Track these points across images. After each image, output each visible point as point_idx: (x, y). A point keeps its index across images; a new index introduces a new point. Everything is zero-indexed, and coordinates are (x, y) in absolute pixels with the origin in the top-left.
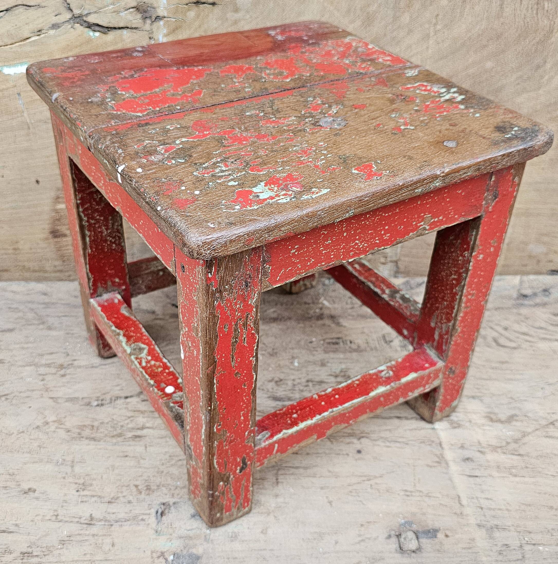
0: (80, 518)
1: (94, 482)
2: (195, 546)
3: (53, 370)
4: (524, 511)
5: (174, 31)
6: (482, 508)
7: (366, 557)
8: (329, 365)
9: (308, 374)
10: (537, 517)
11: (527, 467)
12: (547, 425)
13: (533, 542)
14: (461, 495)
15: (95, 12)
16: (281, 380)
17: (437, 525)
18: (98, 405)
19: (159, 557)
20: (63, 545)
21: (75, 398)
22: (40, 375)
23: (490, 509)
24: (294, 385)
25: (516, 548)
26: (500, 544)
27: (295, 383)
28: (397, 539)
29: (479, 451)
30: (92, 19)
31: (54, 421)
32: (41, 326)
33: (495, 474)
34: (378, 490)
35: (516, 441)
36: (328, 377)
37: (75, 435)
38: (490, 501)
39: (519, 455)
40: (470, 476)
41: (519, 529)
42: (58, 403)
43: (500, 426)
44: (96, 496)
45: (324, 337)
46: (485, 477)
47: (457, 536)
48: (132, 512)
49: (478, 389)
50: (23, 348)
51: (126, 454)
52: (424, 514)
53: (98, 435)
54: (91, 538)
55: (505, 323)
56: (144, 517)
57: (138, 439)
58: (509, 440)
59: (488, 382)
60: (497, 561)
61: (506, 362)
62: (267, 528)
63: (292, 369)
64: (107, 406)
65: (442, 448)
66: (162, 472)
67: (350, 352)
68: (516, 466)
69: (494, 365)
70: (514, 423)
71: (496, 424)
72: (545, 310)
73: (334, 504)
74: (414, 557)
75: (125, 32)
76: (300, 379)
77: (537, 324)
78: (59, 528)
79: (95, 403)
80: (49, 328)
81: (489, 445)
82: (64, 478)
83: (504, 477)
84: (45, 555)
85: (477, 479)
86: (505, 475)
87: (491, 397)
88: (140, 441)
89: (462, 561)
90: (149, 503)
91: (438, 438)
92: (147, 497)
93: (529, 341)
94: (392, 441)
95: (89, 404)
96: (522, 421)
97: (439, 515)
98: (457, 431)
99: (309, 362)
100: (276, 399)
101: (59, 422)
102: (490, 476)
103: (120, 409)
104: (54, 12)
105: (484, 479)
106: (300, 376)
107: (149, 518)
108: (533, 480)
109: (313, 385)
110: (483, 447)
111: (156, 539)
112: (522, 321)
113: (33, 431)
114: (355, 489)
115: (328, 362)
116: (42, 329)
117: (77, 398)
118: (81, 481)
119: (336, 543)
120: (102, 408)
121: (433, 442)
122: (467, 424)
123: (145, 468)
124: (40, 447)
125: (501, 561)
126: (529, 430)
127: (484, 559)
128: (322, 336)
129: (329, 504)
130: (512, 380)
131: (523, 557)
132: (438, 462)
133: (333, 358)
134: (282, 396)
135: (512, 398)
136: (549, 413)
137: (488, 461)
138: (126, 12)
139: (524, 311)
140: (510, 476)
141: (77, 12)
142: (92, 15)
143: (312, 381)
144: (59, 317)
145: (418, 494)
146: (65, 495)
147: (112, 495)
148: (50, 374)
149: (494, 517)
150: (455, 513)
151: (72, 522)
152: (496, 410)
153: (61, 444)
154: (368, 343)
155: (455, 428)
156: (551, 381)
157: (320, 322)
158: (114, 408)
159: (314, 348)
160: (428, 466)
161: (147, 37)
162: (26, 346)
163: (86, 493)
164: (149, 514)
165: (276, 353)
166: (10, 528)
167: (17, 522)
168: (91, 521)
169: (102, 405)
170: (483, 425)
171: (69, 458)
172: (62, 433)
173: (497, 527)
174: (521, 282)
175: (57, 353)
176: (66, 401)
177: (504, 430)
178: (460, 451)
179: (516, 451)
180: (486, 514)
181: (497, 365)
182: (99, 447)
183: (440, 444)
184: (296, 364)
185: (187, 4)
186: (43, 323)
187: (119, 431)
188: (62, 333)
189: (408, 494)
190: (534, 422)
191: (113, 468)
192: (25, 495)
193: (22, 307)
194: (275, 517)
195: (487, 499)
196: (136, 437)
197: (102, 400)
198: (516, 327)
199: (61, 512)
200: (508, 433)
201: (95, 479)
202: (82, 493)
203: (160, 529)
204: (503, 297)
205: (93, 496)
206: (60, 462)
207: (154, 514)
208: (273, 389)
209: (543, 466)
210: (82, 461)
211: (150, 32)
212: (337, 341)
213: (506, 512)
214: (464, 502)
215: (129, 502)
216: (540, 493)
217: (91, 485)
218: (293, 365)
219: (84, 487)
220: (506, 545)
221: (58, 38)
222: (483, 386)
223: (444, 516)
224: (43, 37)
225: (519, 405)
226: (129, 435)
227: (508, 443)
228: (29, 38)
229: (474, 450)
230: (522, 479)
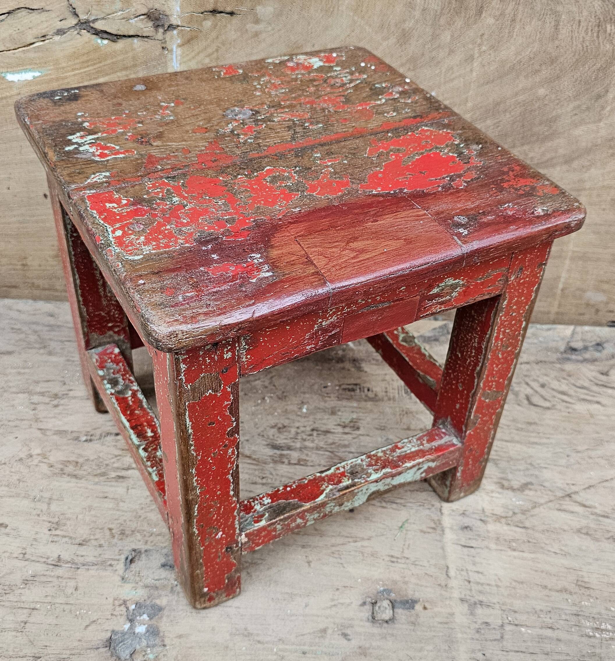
0: (48, 558)
1: (68, 523)
2: (160, 596)
3: (47, 400)
4: (515, 588)
5: (189, 41)
6: (469, 582)
7: (334, 624)
8: (340, 413)
9: (315, 423)
10: (527, 596)
11: (529, 542)
12: (563, 497)
13: (516, 623)
14: (450, 566)
15: (103, 18)
16: (285, 427)
17: (417, 595)
18: (86, 441)
19: (120, 605)
20: (26, 584)
21: (64, 431)
22: (32, 403)
23: (478, 583)
24: (297, 433)
25: (496, 627)
26: (480, 621)
27: (299, 431)
28: (371, 608)
29: (481, 520)
30: (99, 25)
31: (39, 455)
32: (42, 351)
33: (493, 546)
34: (362, 553)
35: (524, 512)
36: (335, 427)
37: (57, 471)
38: (480, 575)
39: (524, 527)
40: (465, 546)
41: (504, 608)
42: (45, 435)
43: (510, 493)
44: (68, 536)
45: (341, 383)
46: (482, 549)
47: (436, 609)
48: (102, 556)
50: (19, 373)
51: (106, 495)
52: (406, 583)
53: (81, 473)
54: (55, 580)
55: (543, 379)
56: (113, 563)
57: (121, 480)
58: (516, 511)
59: (509, 444)
60: (473, 639)
61: (535, 423)
63: (299, 416)
64: (95, 442)
65: (442, 514)
66: (140, 517)
67: (366, 401)
68: (518, 540)
69: (520, 426)
70: (527, 492)
71: (506, 492)
72: (592, 367)
73: (312, 565)
74: (385, 628)
75: (135, 40)
76: (305, 427)
77: (580, 383)
78: (25, 567)
79: (84, 438)
80: (50, 353)
81: (493, 514)
82: (39, 515)
83: (501, 550)
84: (5, 594)
85: (472, 550)
86: (503, 548)
87: (508, 461)
88: (122, 482)
89: (435, 636)
90: (120, 548)
92: (119, 542)
93: (566, 402)
94: (389, 502)
95: (77, 439)
96: (536, 491)
97: (421, 586)
99: (319, 409)
100: (275, 447)
101: (44, 456)
102: (487, 547)
103: (108, 446)
104: (58, 16)
105: (478, 550)
106: (306, 424)
107: (118, 564)
108: (533, 556)
109: (318, 434)
110: (487, 516)
111: (121, 586)
112: (564, 379)
113: (15, 464)
114: (339, 551)
115: (339, 410)
116: (43, 354)
117: (65, 432)
118: (56, 520)
119: (306, 606)
120: (90, 444)
121: (432, 506)
123: (123, 511)
124: (19, 480)
125: (477, 640)
126: (542, 501)
127: (460, 635)
128: (339, 381)
129: (307, 564)
130: (536, 443)
131: (502, 637)
132: (433, 528)
133: (345, 407)
134: (281, 445)
135: (531, 464)
136: (568, 484)
137: (488, 531)
138: (136, 19)
139: (569, 367)
140: (509, 550)
141: (83, 17)
142: (99, 22)
143: (317, 431)
144: (62, 342)
145: (403, 561)
146: (37, 533)
147: (85, 536)
148: (42, 403)
149: (480, 592)
150: (439, 585)
151: (38, 561)
152: (510, 476)
153: (42, 479)
154: (386, 392)
156: (579, 448)
157: (341, 365)
158: (103, 445)
159: (327, 394)
160: (422, 531)
161: (160, 47)
162: (22, 371)
163: (58, 532)
164: (118, 560)
165: (285, 396)
168: (58, 563)
169: (91, 440)
170: (492, 492)
171: (47, 495)
172: (44, 468)
173: (481, 603)
174: (573, 333)
175: (53, 381)
176: (54, 434)
177: (514, 499)
178: (460, 518)
179: (522, 523)
180: (473, 588)
181: (523, 426)
182: (79, 485)
184: (304, 410)
185: (202, 13)
186: (45, 347)
187: (103, 470)
188: (62, 360)
189: (393, 560)
190: (550, 493)
191: (90, 508)
193: (25, 328)
195: (478, 572)
196: (120, 477)
197: (91, 436)
198: (555, 384)
199: (28, 551)
200: (517, 503)
201: (69, 519)
202: (54, 532)
203: (127, 576)
204: (548, 349)
205: (65, 537)
206: (37, 498)
207: (123, 560)
208: (273, 435)
209: (547, 542)
210: (60, 499)
211: (163, 41)
212: (354, 387)
213: (495, 588)
214: (452, 573)
215: (101, 546)
216: (536, 571)
217: (65, 525)
218: (301, 412)
219: (58, 525)
220: (486, 623)
221: (64, 45)
222: (502, 448)
223: (426, 587)
224: (47, 43)
225: (537, 473)
226: (113, 474)
227: (514, 513)
228: (33, 43)
229: (476, 519)
230: (521, 554)
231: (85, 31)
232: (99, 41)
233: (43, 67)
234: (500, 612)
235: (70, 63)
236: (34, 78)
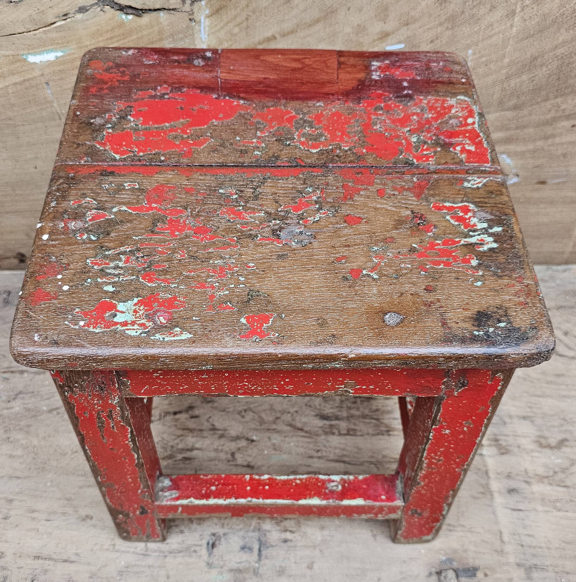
0: (136, 548)
4: (564, 549)
5: (217, 12)
6: (522, 546)
14: (504, 531)
17: (477, 563)
20: (122, 575)
23: (530, 547)
28: (437, 578)
29: (525, 481)
33: (540, 508)
35: (564, 470)
38: (532, 539)
39: (565, 486)
40: (514, 510)
41: (557, 570)
43: (548, 451)
46: (529, 511)
47: (495, 576)
48: (185, 542)
49: (530, 407)
52: (465, 551)
54: (147, 569)
55: (566, 326)
56: (197, 548)
57: (188, 462)
58: (557, 469)
59: (541, 399)
61: (563, 375)
62: (313, 563)
64: (157, 423)
65: (489, 477)
68: (561, 500)
69: (549, 378)
70: (564, 449)
71: (545, 450)
73: (378, 537)
75: (162, 13)
78: (117, 558)
81: (536, 475)
83: (547, 511)
85: (521, 513)
86: (549, 509)
87: (543, 418)
88: (190, 463)
90: (200, 533)
91: (485, 466)
92: (198, 527)
96: (572, 447)
97: (480, 553)
98: (505, 457)
100: (323, 417)
102: (535, 510)
105: (527, 513)
107: (201, 549)
110: (530, 477)
111: (208, 572)
121: (479, 469)
122: (516, 450)
129: (373, 537)
130: (565, 396)
132: (483, 493)
134: (329, 415)
135: (564, 419)
137: (533, 493)
140: (554, 510)
145: (460, 529)
149: (534, 556)
150: (496, 551)
151: (128, 552)
152: (547, 434)
155: (503, 454)
158: (164, 425)
160: (472, 497)
161: (187, 18)
164: (201, 546)
166: (72, 557)
167: (79, 551)
168: (146, 552)
170: (532, 451)
173: (536, 567)
177: (552, 458)
178: (506, 481)
179: (563, 482)
180: (526, 552)
181: (553, 379)
183: (487, 473)
187: (170, 453)
189: (451, 528)
192: (83, 522)
194: (321, 551)
195: (529, 535)
196: (186, 459)
200: (556, 461)
203: (211, 561)
207: (205, 546)
208: (320, 405)
211: (191, 13)
213: (546, 550)
214: (506, 539)
221: (87, 22)
222: (535, 404)
223: (484, 553)
224: (69, 22)
225: (570, 428)
226: (180, 456)
227: (555, 473)
228: (54, 23)
229: (519, 480)
230: (565, 514)
231: (108, 7)
232: (124, 16)
233: (66, 46)
234: (553, 575)
235: (93, 41)
236: (57, 58)
